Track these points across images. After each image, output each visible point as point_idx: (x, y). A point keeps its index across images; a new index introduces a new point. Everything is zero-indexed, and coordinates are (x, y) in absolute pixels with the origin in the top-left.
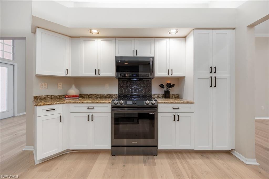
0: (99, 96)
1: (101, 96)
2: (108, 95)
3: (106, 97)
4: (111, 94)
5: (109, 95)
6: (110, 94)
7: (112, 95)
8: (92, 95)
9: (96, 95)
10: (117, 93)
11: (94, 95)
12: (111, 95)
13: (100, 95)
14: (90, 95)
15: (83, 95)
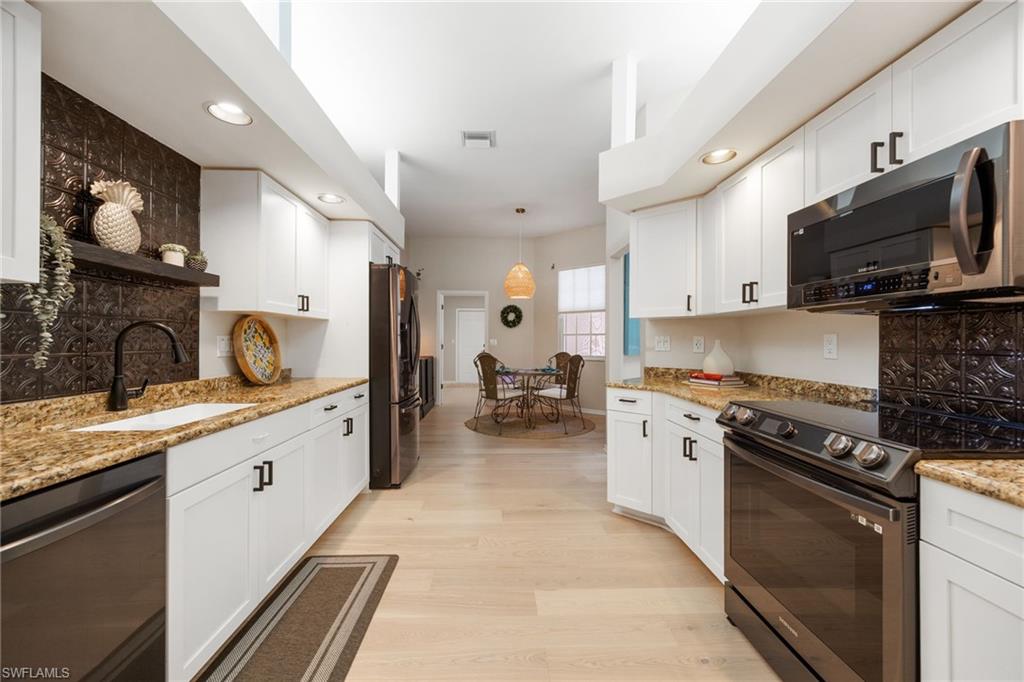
0: (799, 388)
1: (803, 389)
2: (830, 386)
3: (822, 395)
4: (844, 384)
5: (832, 390)
6: (837, 383)
7: (847, 389)
8: (777, 378)
9: (789, 380)
10: (876, 386)
11: (785, 380)
12: (842, 388)
13: (802, 382)
14: (773, 378)
15: (755, 376)
